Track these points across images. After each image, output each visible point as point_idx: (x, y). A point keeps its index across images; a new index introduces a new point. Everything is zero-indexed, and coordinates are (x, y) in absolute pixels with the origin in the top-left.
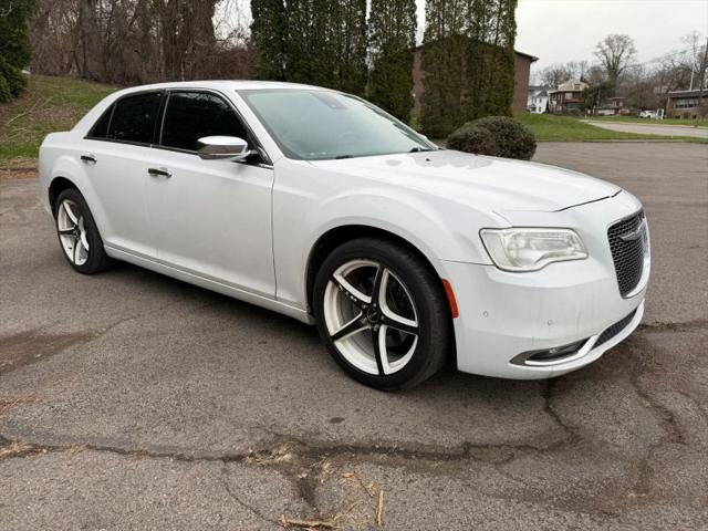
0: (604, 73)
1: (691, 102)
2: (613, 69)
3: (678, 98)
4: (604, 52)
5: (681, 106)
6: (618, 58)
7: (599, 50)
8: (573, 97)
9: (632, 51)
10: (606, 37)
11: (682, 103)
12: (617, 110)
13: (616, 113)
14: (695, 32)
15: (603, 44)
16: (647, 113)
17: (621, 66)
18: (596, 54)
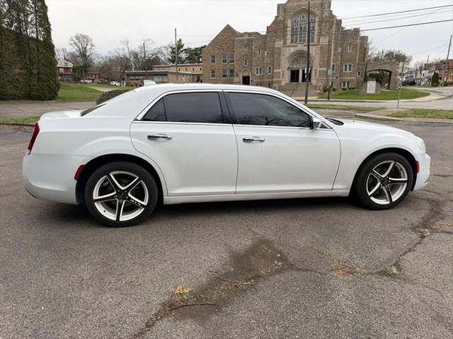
0: (78, 56)
1: (137, 78)
2: (83, 55)
3: (130, 75)
4: (75, 43)
5: (132, 80)
6: (85, 48)
7: (72, 42)
8: (65, 71)
9: (92, 45)
10: (75, 35)
11: (132, 78)
12: (93, 80)
13: (93, 82)
14: (126, 39)
15: (74, 39)
16: (114, 83)
17: (88, 54)
18: (71, 44)
